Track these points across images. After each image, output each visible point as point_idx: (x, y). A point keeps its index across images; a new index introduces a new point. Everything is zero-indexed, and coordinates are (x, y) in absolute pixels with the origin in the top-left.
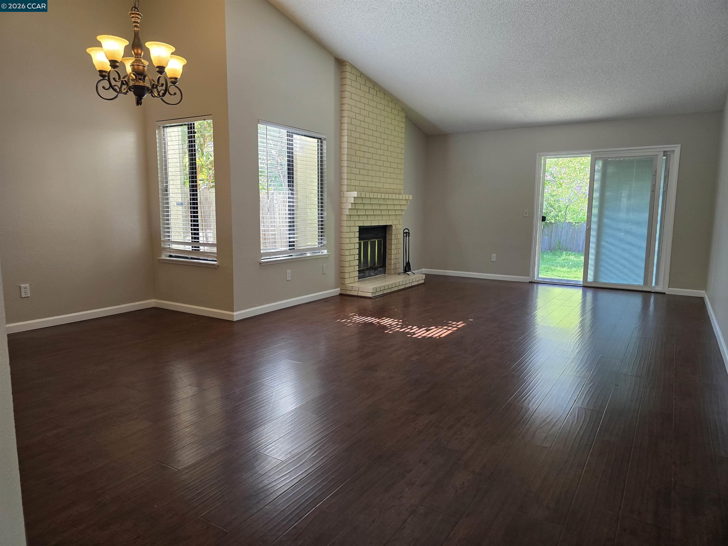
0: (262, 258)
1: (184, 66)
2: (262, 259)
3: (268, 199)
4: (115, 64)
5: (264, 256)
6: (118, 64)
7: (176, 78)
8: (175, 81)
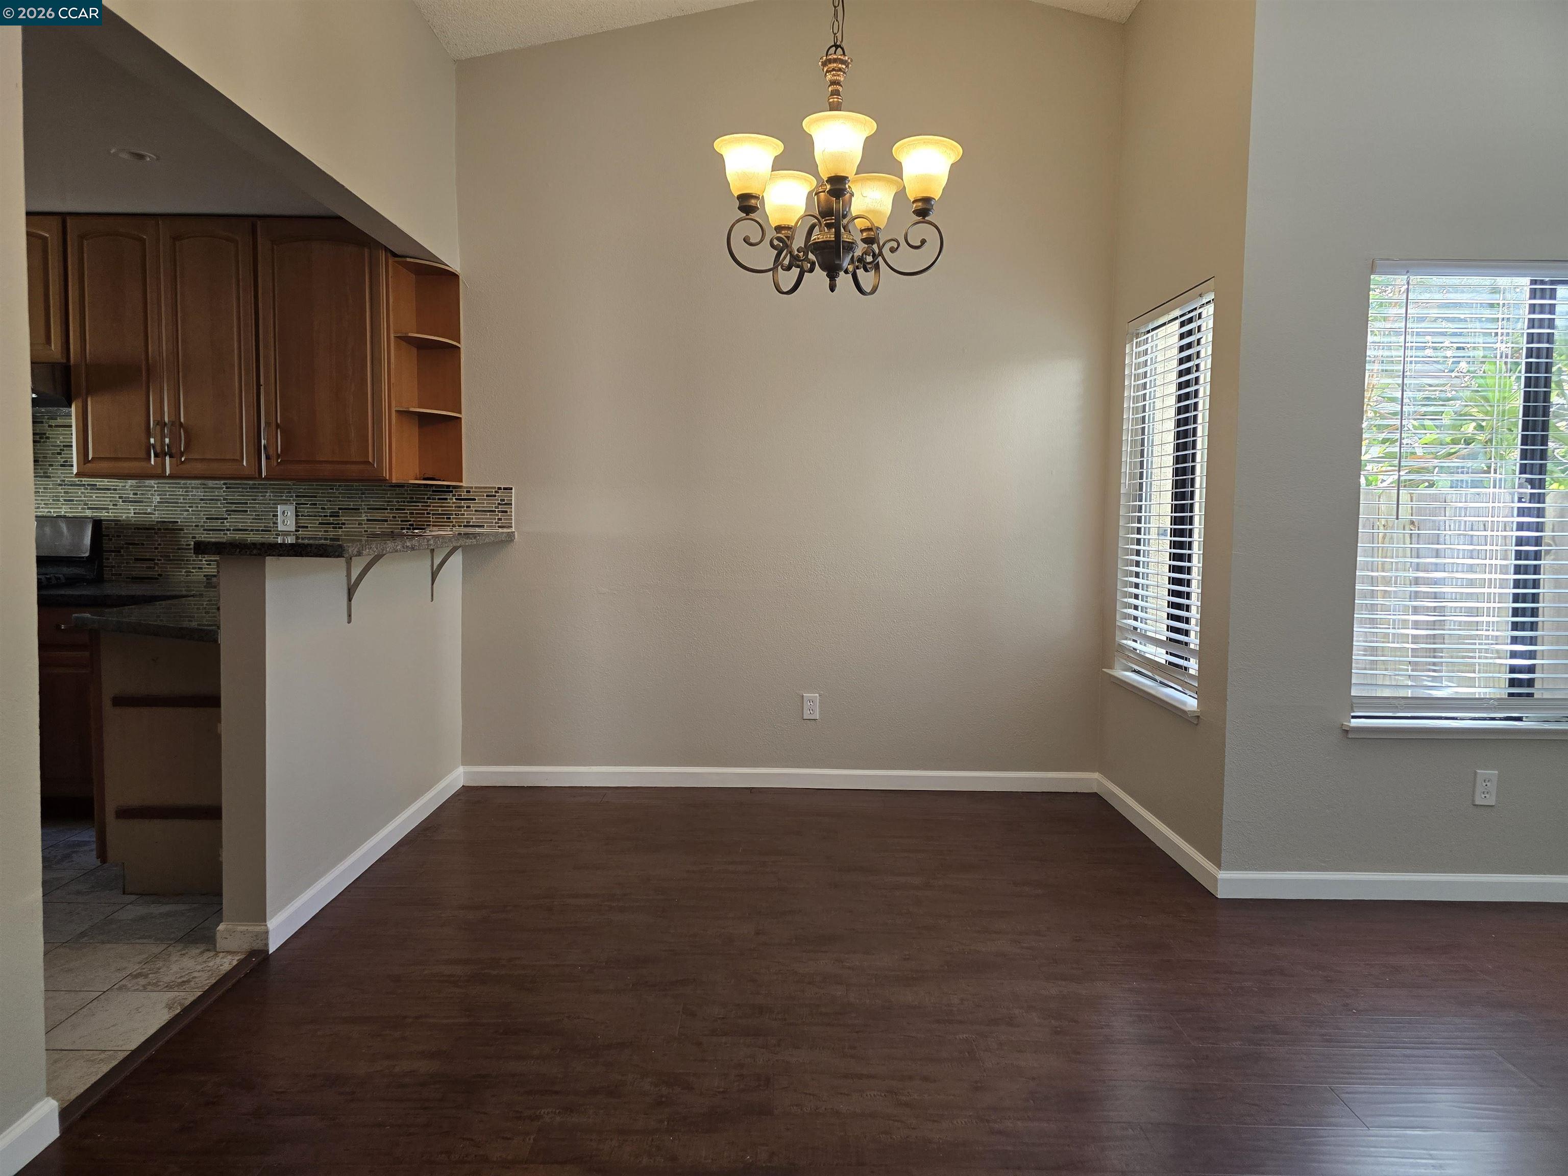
0: (1353, 714)
1: (954, 168)
2: (1354, 717)
3: (1397, 518)
4: (747, 204)
5: (1360, 710)
6: (753, 202)
7: (927, 200)
8: (925, 206)
